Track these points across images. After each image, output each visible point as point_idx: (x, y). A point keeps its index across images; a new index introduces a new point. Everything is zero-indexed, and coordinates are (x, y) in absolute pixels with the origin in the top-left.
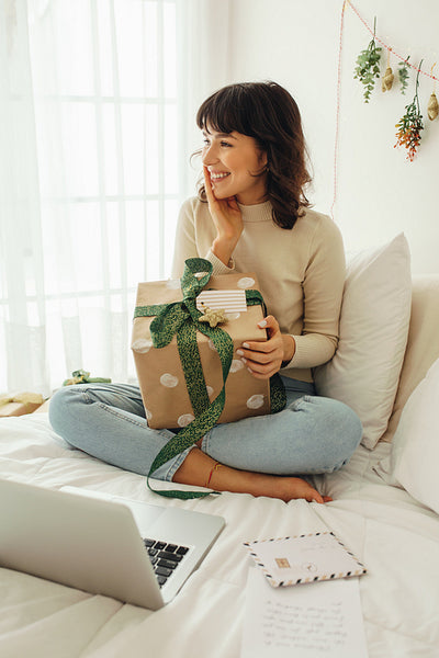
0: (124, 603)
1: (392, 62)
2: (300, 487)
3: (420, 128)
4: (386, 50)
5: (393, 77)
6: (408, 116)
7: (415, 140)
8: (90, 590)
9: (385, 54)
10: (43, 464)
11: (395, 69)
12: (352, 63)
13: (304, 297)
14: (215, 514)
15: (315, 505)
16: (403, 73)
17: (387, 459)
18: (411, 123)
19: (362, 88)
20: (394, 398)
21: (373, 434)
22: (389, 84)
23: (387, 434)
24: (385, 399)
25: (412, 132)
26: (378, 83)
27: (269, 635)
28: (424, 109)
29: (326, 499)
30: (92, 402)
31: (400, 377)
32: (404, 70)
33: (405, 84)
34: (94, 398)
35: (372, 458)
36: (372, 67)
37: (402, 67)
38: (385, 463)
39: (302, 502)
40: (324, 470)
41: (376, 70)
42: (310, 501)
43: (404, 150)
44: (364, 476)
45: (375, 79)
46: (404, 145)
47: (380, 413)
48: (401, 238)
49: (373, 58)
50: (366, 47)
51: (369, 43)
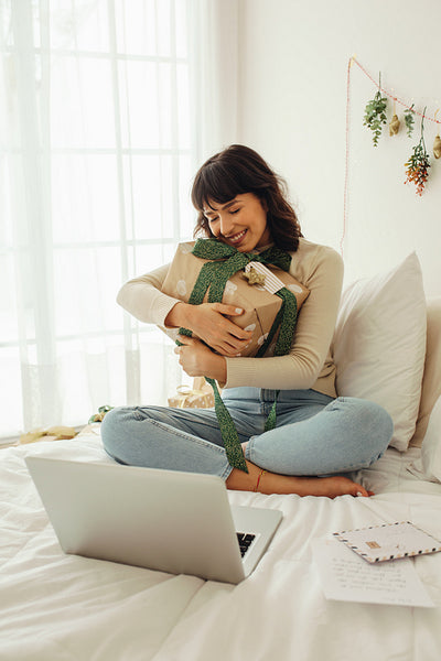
0: (206, 580)
1: (397, 110)
3: (427, 165)
4: (391, 101)
5: (399, 123)
6: (416, 156)
7: (423, 177)
9: (391, 103)
11: (401, 116)
12: (360, 111)
14: (272, 508)
16: (409, 119)
17: (420, 461)
18: (418, 162)
19: (371, 134)
20: (418, 402)
21: (403, 437)
22: (397, 129)
24: (411, 403)
25: (420, 170)
26: (385, 129)
28: (430, 149)
30: (143, 419)
32: (410, 117)
33: (411, 128)
36: (379, 115)
37: (407, 114)
38: (418, 463)
39: (348, 497)
40: (361, 464)
41: (383, 117)
43: (414, 186)
45: (382, 125)
46: (413, 182)
47: (404, 417)
48: (413, 256)
49: (379, 108)
50: (373, 98)
51: (375, 94)
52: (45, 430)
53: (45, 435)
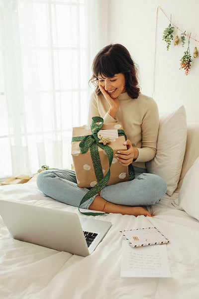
0: (73, 254)
1: (178, 33)
2: (142, 210)
3: (190, 61)
4: (176, 28)
5: (179, 40)
6: (185, 56)
7: (188, 66)
8: (59, 250)
9: (175, 30)
10: (35, 202)
11: (180, 36)
12: (161, 33)
13: (142, 132)
14: (108, 221)
15: (148, 217)
16: (183, 38)
17: (177, 199)
18: (186, 59)
19: (166, 44)
20: (180, 174)
21: (171, 189)
22: (177, 42)
23: (177, 189)
24: (176, 175)
25: (187, 63)
26: (173, 42)
27: (131, 264)
28: (192, 53)
29: (152, 215)
30: (55, 177)
31: (183, 166)
32: (184, 37)
33: (184, 43)
34: (55, 175)
35: (171, 199)
36: (170, 35)
37: (182, 35)
38: (176, 201)
40: (151, 204)
41: (172, 36)
42: (146, 216)
43: (184, 71)
44: (168, 206)
45: (171, 40)
46: (184, 68)
47: (174, 181)
48: (182, 107)
49: (170, 32)
50: (167, 26)
51: (168, 25)
52: (16, 176)
53: (17, 179)
